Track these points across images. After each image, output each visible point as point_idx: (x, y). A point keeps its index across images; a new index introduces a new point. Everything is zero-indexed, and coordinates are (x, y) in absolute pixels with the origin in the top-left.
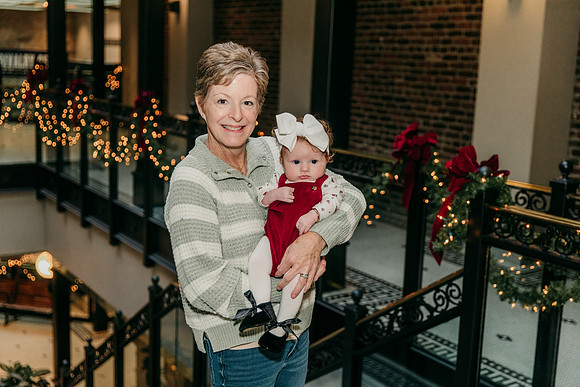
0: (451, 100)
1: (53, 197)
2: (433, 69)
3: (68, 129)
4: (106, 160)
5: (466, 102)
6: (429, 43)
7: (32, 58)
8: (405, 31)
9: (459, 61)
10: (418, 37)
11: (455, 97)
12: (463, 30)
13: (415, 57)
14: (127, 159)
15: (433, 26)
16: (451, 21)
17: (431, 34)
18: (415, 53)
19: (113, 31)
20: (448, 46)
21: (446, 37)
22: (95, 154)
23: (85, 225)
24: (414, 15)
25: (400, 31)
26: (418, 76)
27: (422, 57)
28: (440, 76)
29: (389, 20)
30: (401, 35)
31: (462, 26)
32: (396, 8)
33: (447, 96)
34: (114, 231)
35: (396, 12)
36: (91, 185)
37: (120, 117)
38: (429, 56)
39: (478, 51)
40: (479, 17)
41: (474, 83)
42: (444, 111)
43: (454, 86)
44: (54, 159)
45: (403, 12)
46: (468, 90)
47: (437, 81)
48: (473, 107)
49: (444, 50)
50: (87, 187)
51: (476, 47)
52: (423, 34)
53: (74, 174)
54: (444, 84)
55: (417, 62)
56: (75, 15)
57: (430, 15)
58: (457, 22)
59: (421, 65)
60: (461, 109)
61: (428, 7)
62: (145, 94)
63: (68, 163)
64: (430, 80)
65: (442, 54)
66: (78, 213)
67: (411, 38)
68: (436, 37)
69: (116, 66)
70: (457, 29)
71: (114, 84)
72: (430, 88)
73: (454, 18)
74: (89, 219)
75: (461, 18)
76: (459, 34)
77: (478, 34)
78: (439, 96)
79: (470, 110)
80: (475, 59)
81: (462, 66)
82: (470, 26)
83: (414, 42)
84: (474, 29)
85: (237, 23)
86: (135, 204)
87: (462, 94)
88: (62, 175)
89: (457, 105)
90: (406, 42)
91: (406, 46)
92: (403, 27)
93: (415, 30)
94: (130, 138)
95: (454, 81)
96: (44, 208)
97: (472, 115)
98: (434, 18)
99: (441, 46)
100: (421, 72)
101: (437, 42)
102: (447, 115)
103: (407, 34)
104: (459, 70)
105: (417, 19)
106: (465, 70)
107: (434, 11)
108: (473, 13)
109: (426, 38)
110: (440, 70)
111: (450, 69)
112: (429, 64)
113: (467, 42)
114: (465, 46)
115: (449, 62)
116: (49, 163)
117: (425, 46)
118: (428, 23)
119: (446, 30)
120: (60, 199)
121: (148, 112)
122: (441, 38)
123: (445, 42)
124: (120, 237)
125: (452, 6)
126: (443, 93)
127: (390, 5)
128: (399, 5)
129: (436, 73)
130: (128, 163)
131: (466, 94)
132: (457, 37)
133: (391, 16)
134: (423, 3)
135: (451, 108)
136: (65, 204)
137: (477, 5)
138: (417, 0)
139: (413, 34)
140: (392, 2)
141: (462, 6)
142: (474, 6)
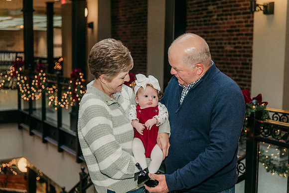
0: (239, 70)
1: (27, 128)
2: (228, 53)
3: (35, 91)
4: (54, 106)
5: (247, 70)
6: (226, 40)
7: (14, 55)
8: (213, 34)
9: (242, 49)
10: (220, 37)
11: (241, 68)
12: (244, 33)
13: (219, 48)
14: (67, 106)
15: (228, 31)
16: (237, 28)
17: (227, 35)
18: (219, 45)
19: (58, 40)
20: (236, 41)
21: (235, 37)
22: (50, 103)
23: (45, 142)
24: (218, 25)
25: (210, 34)
26: (222, 58)
27: (223, 48)
28: (233, 57)
29: (205, 28)
30: (211, 36)
31: (243, 30)
32: (208, 22)
33: (237, 68)
34: (60, 144)
35: (208, 25)
36: (47, 121)
37: (63, 83)
38: (226, 47)
39: (252, 43)
40: (252, 26)
41: (251, 60)
42: (235, 76)
43: (241, 62)
44: (28, 107)
45: (212, 24)
46: (248, 64)
47: (231, 60)
48: (250, 73)
49: (234, 44)
50: (45, 121)
51: (251, 41)
52: (223, 35)
53: (38, 115)
54: (235, 62)
55: (220, 50)
56: (37, 31)
57: (226, 25)
58: (241, 29)
59: (222, 52)
60: (244, 74)
61: (224, 21)
62: (76, 71)
63: (35, 109)
64: (227, 60)
65: (233, 46)
66: (41, 135)
67: (216, 38)
68: (230, 37)
69: (60, 58)
70: (240, 32)
71: (59, 67)
72: (227, 64)
73: (239, 26)
75: (242, 26)
76: (242, 34)
77: (252, 35)
78: (232, 68)
79: (249, 75)
80: (251, 47)
81: (244, 51)
82: (248, 30)
83: (218, 40)
84: (250, 32)
85: (124, 33)
86: (71, 129)
87: (245, 66)
88: (32, 115)
89: (242, 72)
90: (214, 40)
91: (214, 42)
92: (212, 32)
93: (218, 33)
94: (68, 94)
95: (240, 60)
96: (22, 134)
97: (250, 77)
98: (228, 27)
99: (232, 41)
100: (223, 55)
101: (230, 39)
102: (237, 78)
103: (215, 36)
104: (243, 54)
105: (220, 28)
106: (246, 53)
107: (228, 23)
108: (249, 23)
109: (225, 38)
110: (232, 54)
111: (238, 53)
112: (226, 51)
113: (246, 39)
114: (245, 41)
115: (237, 50)
116: (25, 110)
117: (224, 42)
119: (235, 33)
120: (31, 128)
121: (78, 80)
122: (233, 37)
123: (234, 39)
124: (63, 147)
125: (238, 20)
126: (234, 66)
127: (205, 21)
128: (210, 21)
129: (230, 56)
130: (67, 108)
131: (247, 66)
132: (241, 37)
133: (206, 27)
134: (222, 19)
135: (239, 74)
136: (34, 131)
137: (251, 19)
138: (219, 18)
139: (217, 35)
140: (206, 19)
141: (243, 20)
142: (249, 20)
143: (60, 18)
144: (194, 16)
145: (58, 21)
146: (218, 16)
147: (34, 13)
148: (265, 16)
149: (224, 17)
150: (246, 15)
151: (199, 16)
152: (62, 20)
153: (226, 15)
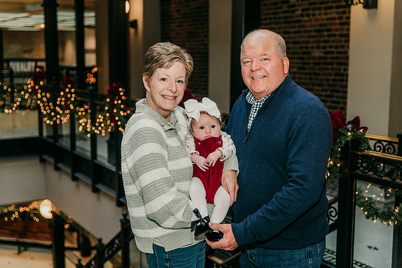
0: (331, 82)
1: (52, 160)
2: (317, 61)
3: (61, 112)
4: (88, 132)
5: (341, 83)
6: (314, 42)
7: (33, 64)
8: (296, 35)
9: (336, 55)
10: (306, 39)
11: (333, 80)
12: (337, 33)
13: (304, 53)
14: (103, 131)
15: (315, 31)
16: (328, 27)
17: (315, 37)
18: (304, 50)
19: (90, 43)
20: (327, 44)
21: (326, 38)
22: (81, 128)
23: (75, 179)
24: (303, 23)
25: (292, 35)
26: (307, 66)
27: (309, 53)
28: (322, 66)
29: (285, 28)
30: (294, 38)
31: (337, 30)
32: (289, 20)
33: (328, 80)
34: (95, 182)
35: (290, 22)
36: (78, 151)
37: (98, 102)
38: (314, 52)
39: (348, 47)
40: (348, 24)
41: (346, 70)
42: (326, 91)
43: (333, 72)
44: (51, 134)
45: (295, 22)
46: (343, 75)
47: (320, 69)
48: (346, 87)
49: (324, 48)
50: (75, 152)
51: (346, 44)
53: (66, 143)
54: (326, 72)
55: (306, 56)
56: (63, 32)
57: (313, 23)
58: (333, 28)
59: (309, 58)
60: (338, 88)
61: (311, 17)
62: (114, 85)
63: (61, 136)
64: (316, 69)
65: (323, 51)
66: (69, 170)
67: (300, 40)
68: (318, 39)
69: (93, 67)
70: (332, 33)
71: (92, 80)
72: (315, 74)
73: (330, 24)
74: (77, 175)
75: (335, 24)
76: (335, 35)
77: (348, 35)
78: (322, 80)
79: (345, 89)
80: (346, 53)
81: (337, 58)
82: (343, 30)
83: (303, 42)
84: (345, 32)
85: (178, 34)
86: (109, 162)
87: (338, 78)
88: (58, 144)
89: (335, 86)
90: (297, 43)
91: (298, 46)
92: (295, 32)
93: (303, 34)
94: (105, 116)
95: (332, 69)
96: (45, 169)
97: (346, 92)
98: (316, 26)
99: (322, 45)
100: (309, 64)
101: (319, 42)
102: (328, 93)
103: (298, 37)
104: (336, 61)
105: (305, 27)
106: (340, 61)
107: (316, 20)
108: (344, 20)
109: (312, 40)
110: (322, 61)
111: (329, 60)
112: (314, 58)
113: (341, 41)
114: (339, 44)
115: (329, 56)
116: (49, 137)
117: (310, 45)
118: (312, 29)
119: (325, 33)
120: (56, 162)
121: (117, 98)
122: (322, 39)
123: (324, 42)
124: (99, 186)
125: (329, 16)
126: (324, 78)
127: (285, 17)
128: (292, 17)
129: (319, 64)
130: (103, 134)
131: (342, 78)
132: (333, 38)
133: (287, 25)
134: (308, 15)
135: (330, 88)
136: (60, 165)
137: (347, 15)
138: (304, 13)
139: (302, 37)
140: (286, 15)
141: (336, 16)
142: (344, 16)
143: (93, 14)
144: (271, 11)
145: (90, 19)
146: (303, 10)
147: (58, 8)
148: (366, 11)
149: (311, 12)
150: (341, 10)
151: (278, 10)
152: (96, 17)
153: (314, 9)
